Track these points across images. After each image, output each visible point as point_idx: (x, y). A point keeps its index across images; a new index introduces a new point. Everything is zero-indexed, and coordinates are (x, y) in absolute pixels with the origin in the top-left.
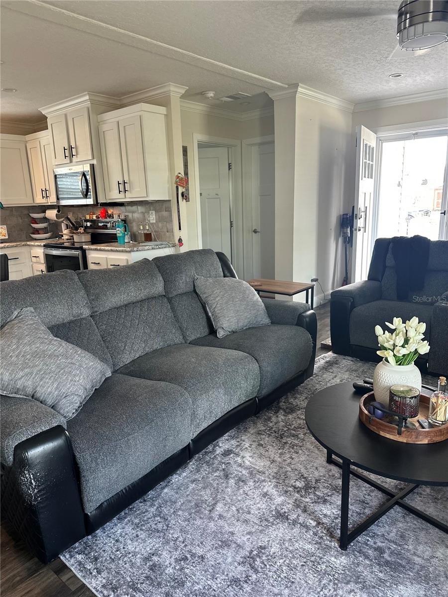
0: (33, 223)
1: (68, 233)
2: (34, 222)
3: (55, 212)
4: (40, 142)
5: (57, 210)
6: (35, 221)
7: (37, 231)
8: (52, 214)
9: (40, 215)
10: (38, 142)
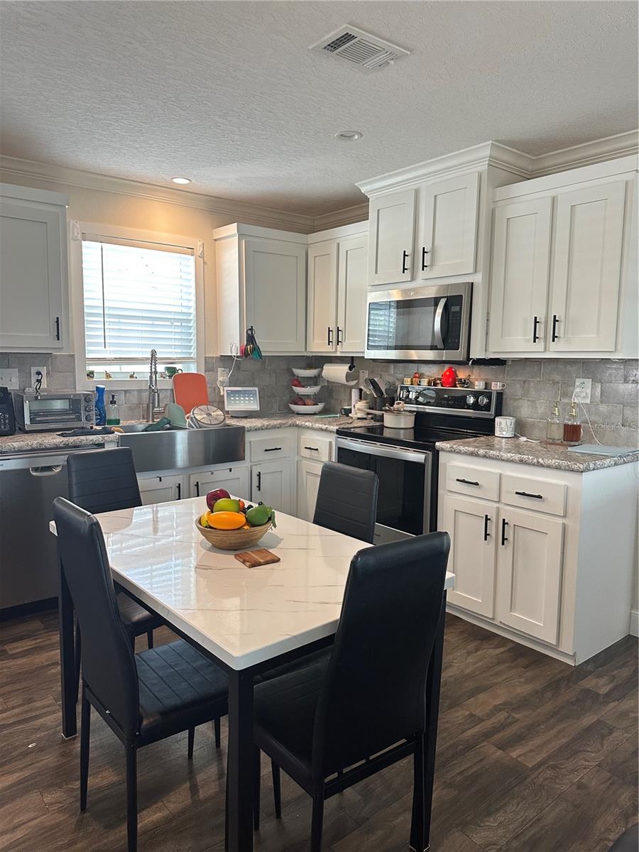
0: (295, 386)
1: (363, 408)
2: (296, 382)
3: (345, 368)
4: (338, 244)
5: (349, 365)
6: (300, 382)
7: (301, 400)
8: (336, 373)
9: (311, 373)
10: (336, 244)
